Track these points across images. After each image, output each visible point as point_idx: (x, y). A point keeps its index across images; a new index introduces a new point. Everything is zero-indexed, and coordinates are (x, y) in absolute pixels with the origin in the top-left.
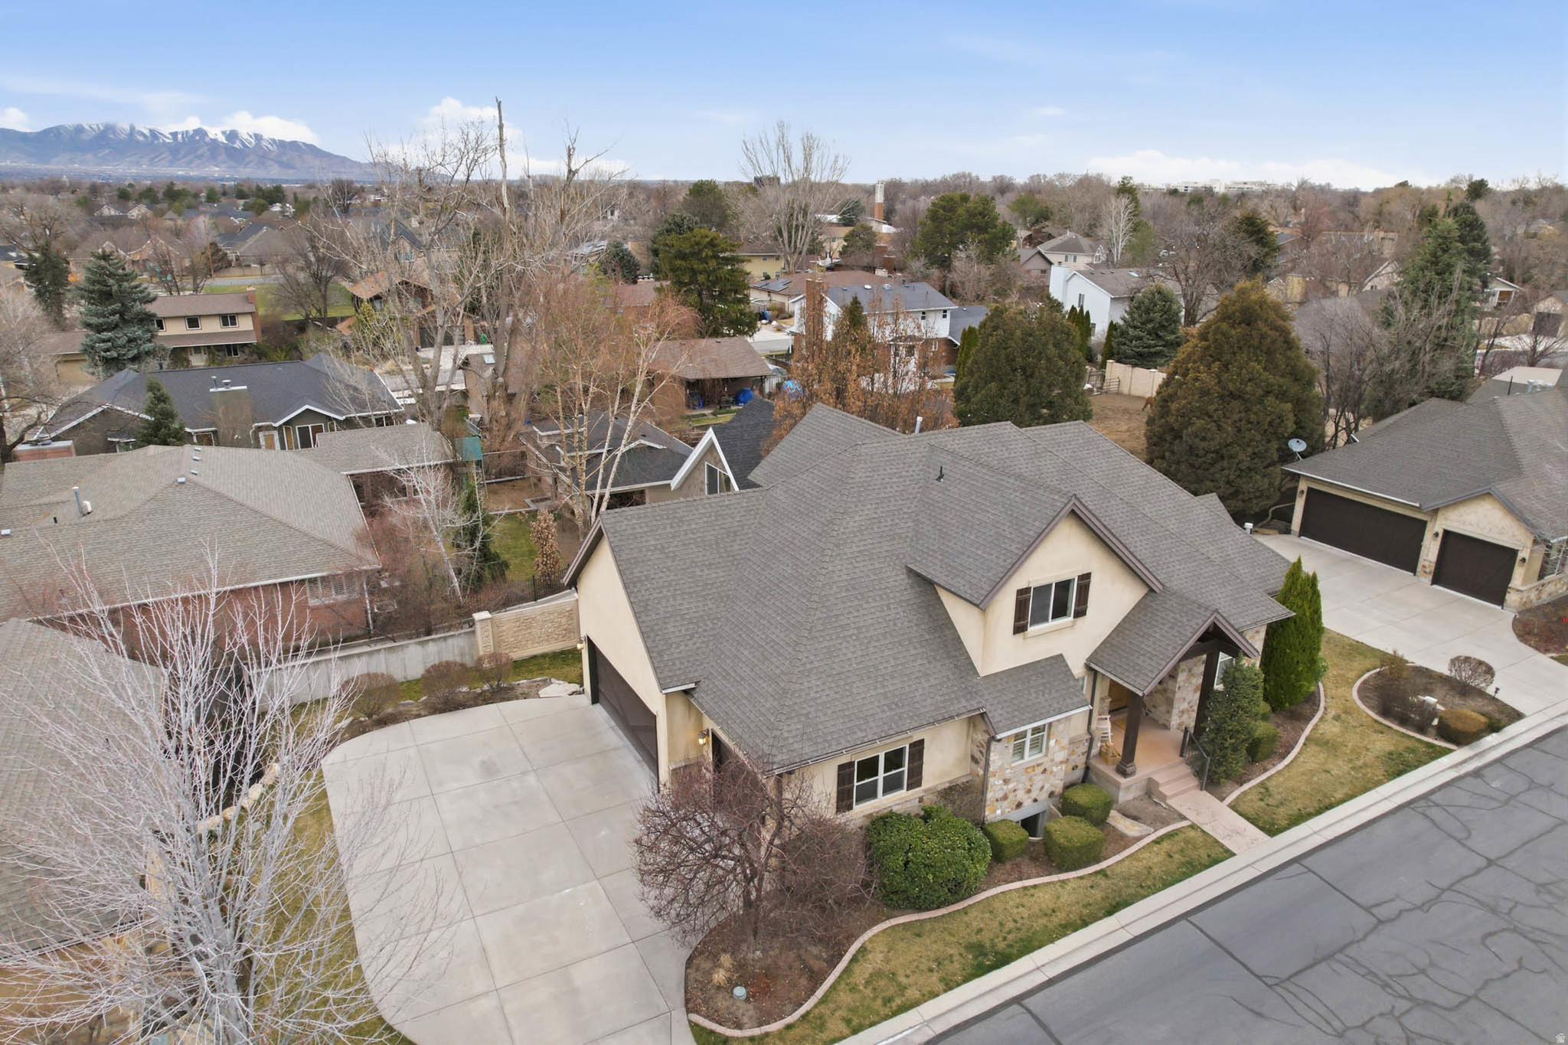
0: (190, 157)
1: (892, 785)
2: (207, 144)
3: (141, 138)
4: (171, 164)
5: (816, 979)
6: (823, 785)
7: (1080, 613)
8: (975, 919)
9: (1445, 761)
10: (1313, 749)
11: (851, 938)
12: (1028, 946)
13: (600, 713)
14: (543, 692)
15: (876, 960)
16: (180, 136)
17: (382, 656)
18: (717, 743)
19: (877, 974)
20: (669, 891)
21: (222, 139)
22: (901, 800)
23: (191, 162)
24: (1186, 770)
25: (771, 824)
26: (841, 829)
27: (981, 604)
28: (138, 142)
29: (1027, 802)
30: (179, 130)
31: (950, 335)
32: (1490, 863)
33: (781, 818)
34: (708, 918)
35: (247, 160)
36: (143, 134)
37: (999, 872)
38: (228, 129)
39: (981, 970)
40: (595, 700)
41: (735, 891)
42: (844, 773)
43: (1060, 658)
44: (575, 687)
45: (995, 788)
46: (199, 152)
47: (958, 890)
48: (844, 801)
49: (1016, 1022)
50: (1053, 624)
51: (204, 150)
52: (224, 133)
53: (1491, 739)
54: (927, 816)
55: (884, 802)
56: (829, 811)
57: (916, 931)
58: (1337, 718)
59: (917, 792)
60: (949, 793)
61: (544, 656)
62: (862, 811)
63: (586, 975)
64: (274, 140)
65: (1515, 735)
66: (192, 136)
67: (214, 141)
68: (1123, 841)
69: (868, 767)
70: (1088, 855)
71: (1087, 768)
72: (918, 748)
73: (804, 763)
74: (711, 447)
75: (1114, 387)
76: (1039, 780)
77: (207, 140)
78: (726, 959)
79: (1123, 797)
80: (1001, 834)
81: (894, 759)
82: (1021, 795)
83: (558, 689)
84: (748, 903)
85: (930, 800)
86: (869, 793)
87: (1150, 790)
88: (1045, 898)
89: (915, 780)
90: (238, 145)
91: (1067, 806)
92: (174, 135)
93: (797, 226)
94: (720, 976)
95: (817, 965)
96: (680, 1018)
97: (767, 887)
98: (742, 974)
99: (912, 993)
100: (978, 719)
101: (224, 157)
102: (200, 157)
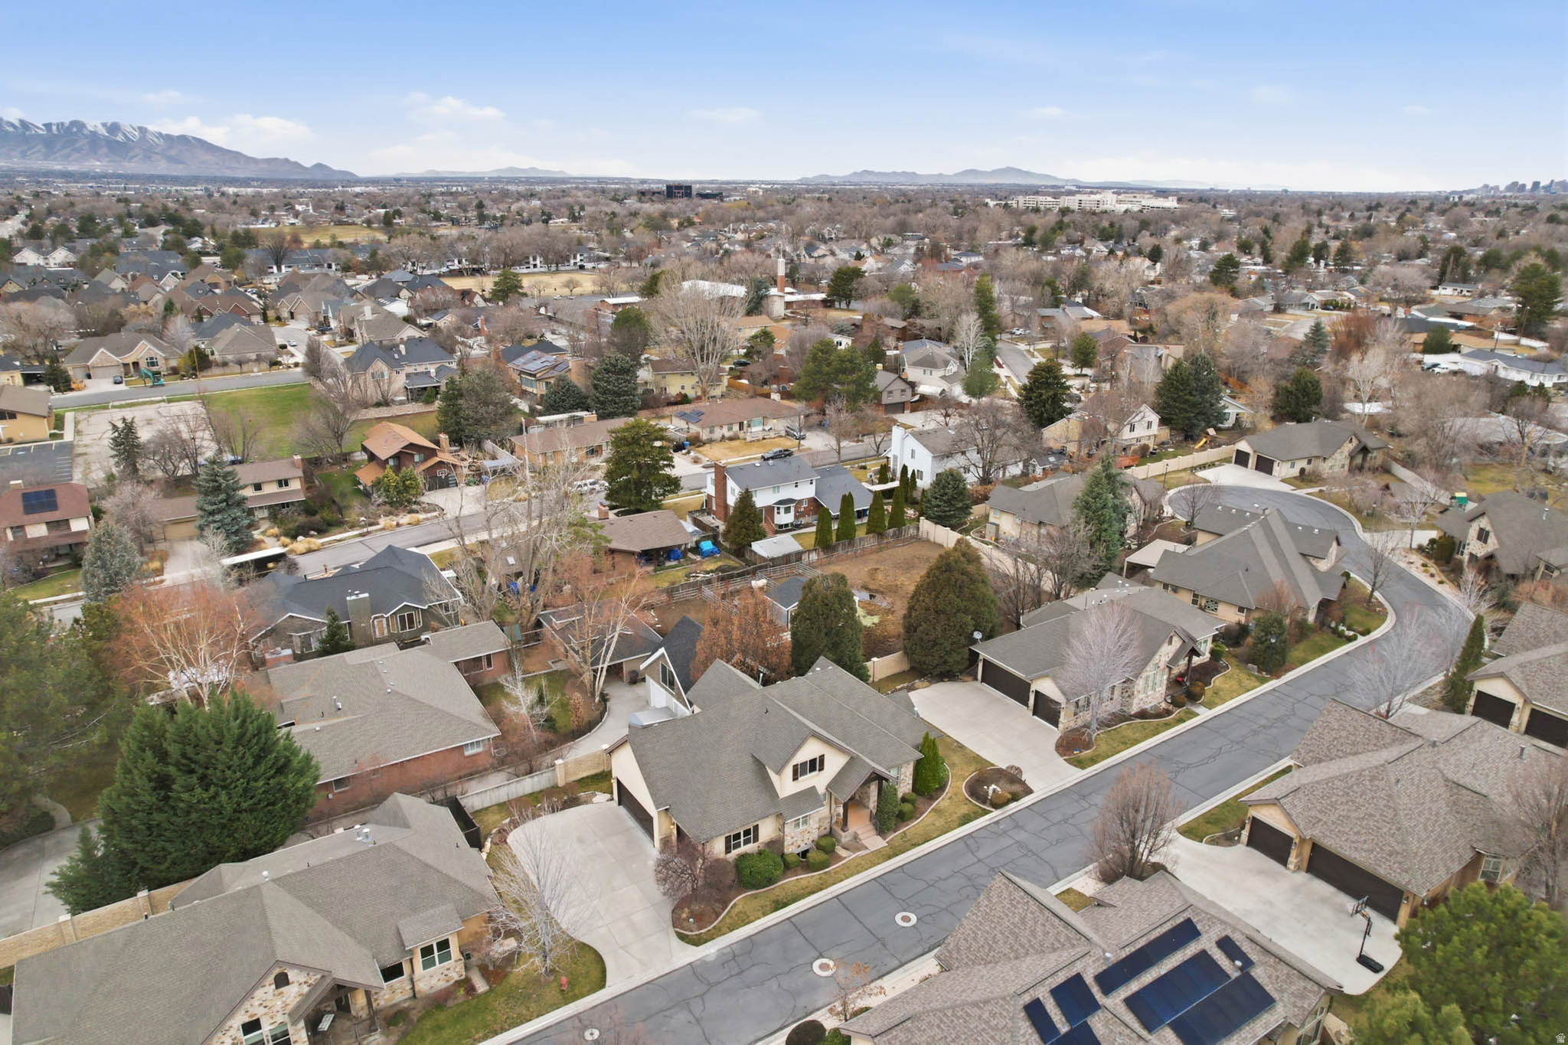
0: (68, 151)
1: (746, 842)
2: (86, 137)
3: (11, 129)
4: (46, 157)
5: (718, 915)
6: (718, 847)
7: (821, 769)
8: (777, 892)
9: (987, 817)
10: (933, 814)
11: (731, 901)
12: (794, 900)
13: (622, 810)
14: (595, 800)
15: (740, 907)
16: (54, 128)
17: (514, 785)
18: (678, 827)
19: (740, 912)
20: (667, 886)
21: (103, 131)
22: (751, 848)
23: (68, 156)
24: (871, 827)
25: (701, 861)
26: (726, 861)
27: (778, 772)
28: (7, 132)
29: (803, 845)
30: (54, 121)
31: (816, 494)
32: (979, 860)
33: (704, 859)
34: (680, 894)
35: (131, 154)
36: (12, 125)
37: (789, 873)
38: (109, 121)
39: (776, 909)
40: (620, 804)
41: (689, 885)
42: (728, 839)
43: (814, 788)
44: (608, 796)
45: (788, 841)
46: (78, 145)
47: (770, 881)
48: (728, 850)
49: (787, 926)
50: (809, 775)
51: (82, 143)
52: (104, 125)
53: (1013, 805)
54: (760, 853)
55: (744, 849)
56: (722, 855)
57: (755, 896)
58: (950, 798)
59: (756, 844)
60: (771, 844)
61: (587, 777)
62: (735, 853)
63: (637, 917)
64: (160, 134)
65: (1026, 801)
66: (69, 128)
67: (94, 134)
68: (840, 858)
69: (737, 836)
70: (824, 865)
71: (831, 829)
72: (756, 828)
73: (712, 838)
74: (663, 655)
75: (925, 536)
76: (807, 836)
77: (86, 132)
78: (686, 910)
79: (844, 840)
80: (789, 859)
81: (747, 833)
82: (799, 843)
83: (601, 798)
84: (693, 889)
85: (762, 848)
86: (738, 846)
87: (856, 837)
88: (804, 883)
89: (756, 839)
90: (120, 138)
91: (819, 847)
92: (48, 126)
93: (708, 355)
94: (684, 916)
95: (717, 910)
96: (671, 930)
97: (700, 883)
98: (692, 914)
99: (752, 918)
100: (779, 815)
101: (105, 150)
102: (78, 150)
